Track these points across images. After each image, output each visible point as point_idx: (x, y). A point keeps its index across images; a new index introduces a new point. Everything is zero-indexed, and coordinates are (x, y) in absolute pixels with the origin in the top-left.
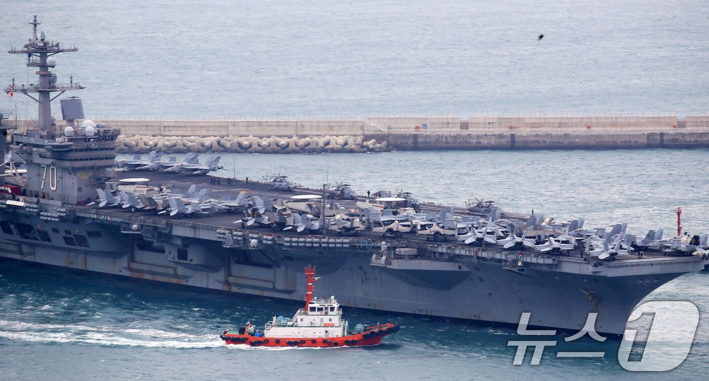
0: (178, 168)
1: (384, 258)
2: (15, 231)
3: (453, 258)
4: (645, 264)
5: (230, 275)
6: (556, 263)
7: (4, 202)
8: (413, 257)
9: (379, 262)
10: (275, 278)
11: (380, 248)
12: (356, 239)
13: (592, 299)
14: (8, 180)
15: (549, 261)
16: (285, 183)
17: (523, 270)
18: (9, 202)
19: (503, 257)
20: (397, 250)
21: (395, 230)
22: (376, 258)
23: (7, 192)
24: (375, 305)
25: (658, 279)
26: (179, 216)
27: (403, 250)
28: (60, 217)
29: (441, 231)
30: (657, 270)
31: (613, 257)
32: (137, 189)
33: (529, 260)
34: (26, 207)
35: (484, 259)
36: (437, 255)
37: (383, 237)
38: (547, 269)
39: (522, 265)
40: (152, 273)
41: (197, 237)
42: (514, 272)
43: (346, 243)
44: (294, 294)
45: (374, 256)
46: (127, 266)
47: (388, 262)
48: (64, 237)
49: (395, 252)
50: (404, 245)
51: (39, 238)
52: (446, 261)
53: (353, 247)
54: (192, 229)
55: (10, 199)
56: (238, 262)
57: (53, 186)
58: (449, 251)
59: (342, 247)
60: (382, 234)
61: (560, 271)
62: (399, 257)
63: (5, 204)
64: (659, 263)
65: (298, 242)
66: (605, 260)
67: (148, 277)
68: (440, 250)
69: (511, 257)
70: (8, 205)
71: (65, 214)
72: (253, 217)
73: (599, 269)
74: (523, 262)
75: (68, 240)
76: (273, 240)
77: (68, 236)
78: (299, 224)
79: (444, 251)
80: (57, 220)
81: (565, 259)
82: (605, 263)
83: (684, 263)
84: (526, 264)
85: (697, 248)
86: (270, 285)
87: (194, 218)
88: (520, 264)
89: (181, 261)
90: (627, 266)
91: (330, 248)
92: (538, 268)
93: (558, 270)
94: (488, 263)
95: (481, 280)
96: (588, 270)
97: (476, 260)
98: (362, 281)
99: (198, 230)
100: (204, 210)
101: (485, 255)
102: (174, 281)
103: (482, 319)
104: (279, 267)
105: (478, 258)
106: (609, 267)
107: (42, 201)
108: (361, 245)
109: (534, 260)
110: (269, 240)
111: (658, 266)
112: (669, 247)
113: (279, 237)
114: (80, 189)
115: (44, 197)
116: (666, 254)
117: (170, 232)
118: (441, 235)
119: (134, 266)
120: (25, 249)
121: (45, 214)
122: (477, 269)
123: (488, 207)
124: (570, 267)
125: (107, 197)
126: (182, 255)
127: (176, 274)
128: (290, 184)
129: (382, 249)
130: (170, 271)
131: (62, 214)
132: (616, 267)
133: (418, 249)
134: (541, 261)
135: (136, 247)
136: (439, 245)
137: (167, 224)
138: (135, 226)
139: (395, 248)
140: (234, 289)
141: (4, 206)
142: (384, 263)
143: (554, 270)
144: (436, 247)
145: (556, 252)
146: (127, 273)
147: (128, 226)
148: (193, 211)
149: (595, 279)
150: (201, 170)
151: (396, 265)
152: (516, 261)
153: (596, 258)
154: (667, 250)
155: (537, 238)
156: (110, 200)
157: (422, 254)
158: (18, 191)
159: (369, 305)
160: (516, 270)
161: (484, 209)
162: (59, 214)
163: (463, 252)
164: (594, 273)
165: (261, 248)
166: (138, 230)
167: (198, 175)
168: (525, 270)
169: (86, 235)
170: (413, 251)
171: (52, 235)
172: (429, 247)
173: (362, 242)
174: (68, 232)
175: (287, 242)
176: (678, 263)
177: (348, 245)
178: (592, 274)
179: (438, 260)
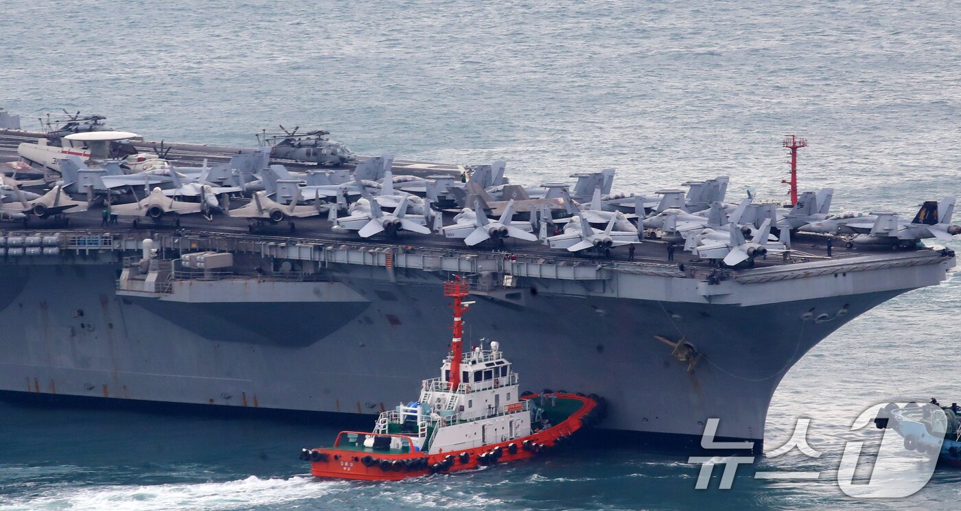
1: (152, 277)
3: (324, 273)
4: (821, 274)
6: (604, 276)
8: (221, 273)
9: (138, 286)
11: (140, 252)
12: (71, 235)
13: (687, 359)
15: (588, 273)
17: (517, 297)
19: (466, 267)
20: (184, 256)
21: (164, 209)
22: (131, 279)
24: (105, 387)
25: (846, 306)
27: (200, 256)
29: (285, 209)
30: (846, 286)
31: (756, 258)
33: (534, 271)
35: (408, 272)
36: (286, 267)
37: (137, 227)
38: (578, 291)
39: (514, 285)
42: (500, 303)
43: (51, 246)
45: (125, 274)
47: (162, 286)
49: (178, 264)
50: (194, 246)
52: (308, 279)
53: (67, 254)
58: (319, 257)
59: (41, 255)
60: (131, 222)
61: (614, 295)
62: (192, 274)
64: (852, 270)
66: (739, 267)
68: (293, 254)
69: (486, 267)
74: (517, 278)
79: (306, 255)
81: (626, 267)
82: (737, 273)
83: (905, 266)
84: (521, 281)
85: (932, 230)
88: (508, 281)
90: (783, 279)
92: (552, 290)
93: (608, 294)
94: (420, 280)
95: (394, 320)
96: (697, 290)
97: (391, 277)
98: (73, 334)
101: (414, 262)
105: (397, 270)
106: (744, 283)
108: (87, 248)
109: (549, 272)
112: (863, 231)
116: (852, 248)
118: (285, 217)
122: (386, 296)
123: (315, 146)
124: (639, 286)
129: (146, 256)
132: (759, 282)
133: (232, 253)
134: (566, 273)
136: (293, 243)
139: (178, 254)
142: (153, 289)
143: (598, 292)
144: (282, 247)
145: (603, 252)
149: (702, 312)
151: (184, 292)
152: (496, 276)
153: (717, 263)
157: (244, 264)
159: (91, 389)
160: (500, 295)
161: (304, 150)
163: (356, 258)
164: (709, 298)
168: (523, 296)
170: (224, 259)
172: (266, 248)
173: (91, 240)
176: (891, 267)
177: (55, 250)
178: (705, 301)
179: (282, 277)
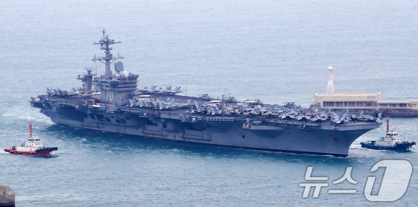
0: (163, 92)
1: (248, 125)
2: (96, 118)
3: (277, 125)
4: (356, 126)
5: (184, 134)
6: (319, 125)
7: (91, 105)
8: (260, 125)
9: (246, 127)
10: (203, 135)
11: (246, 121)
12: (236, 118)
13: (334, 140)
14: (93, 97)
15: (316, 125)
16: (207, 97)
17: (305, 129)
18: (94, 106)
19: (298, 124)
20: (254, 121)
21: (252, 113)
22: (245, 125)
23: (93, 102)
24: (245, 145)
25: (361, 131)
26: (163, 110)
27: (256, 121)
28: (114, 111)
29: (272, 114)
30: (361, 128)
31: (342, 122)
32: (146, 99)
33: (308, 124)
34: (101, 107)
35: (290, 124)
36: (270, 123)
37: (248, 117)
38: (315, 128)
40: (153, 134)
41: (171, 118)
42: (302, 130)
43: (232, 119)
44: (211, 141)
45: (244, 124)
46: (142, 132)
47: (250, 127)
48: (116, 120)
49: (252, 123)
51: (106, 121)
52: (274, 126)
53: (235, 121)
54: (168, 115)
55: (94, 104)
56: (188, 129)
57: (111, 99)
58: (275, 122)
59: (230, 121)
60: (247, 116)
62: (255, 124)
63: (92, 106)
64: (362, 125)
65: (212, 119)
66: (340, 124)
67: (151, 136)
68: (271, 121)
69: (301, 124)
70: (93, 107)
71: (116, 110)
72: (194, 109)
73: (337, 127)
74: (306, 125)
75: (118, 121)
76: (202, 118)
77: (118, 119)
78: (213, 112)
79: (273, 122)
80: (113, 112)
81: (322, 124)
82: (339, 125)
83: (371, 125)
84: (307, 126)
85: (377, 119)
86: (201, 138)
87: (169, 110)
88: (304, 126)
89: (164, 129)
90: (348, 126)
91: (225, 121)
92: (312, 128)
93: (320, 129)
94: (291, 126)
95: (289, 133)
96: (333, 128)
97: (286, 125)
98: (239, 135)
99: (171, 115)
100: (173, 107)
101: (290, 123)
102: (162, 137)
103: (289, 150)
104: (204, 130)
105: (287, 124)
106: (341, 127)
107: (107, 105)
108: (239, 120)
109: (310, 125)
110: (201, 119)
111: (361, 126)
112: (366, 119)
113: (204, 117)
114: (122, 100)
115: (108, 103)
116: (364, 121)
117: (159, 116)
118: (272, 115)
119: (145, 131)
120: (100, 125)
121: (108, 110)
122: (287, 129)
123: (292, 105)
124: (325, 127)
125: (134, 102)
126: (165, 126)
127: (162, 134)
128: (209, 97)
129: (247, 121)
130: (160, 133)
131: (115, 110)
132: (344, 127)
133: (262, 121)
134: (313, 125)
135: (146, 124)
136: (271, 119)
137: (158, 113)
138: (145, 114)
139: (252, 121)
140: (186, 140)
141: (92, 107)
142: (248, 127)
143: (318, 128)
145: (319, 121)
146: (142, 135)
147: (142, 114)
148: (169, 108)
150: (173, 92)
151: (253, 128)
152: (302, 125)
153: (335, 123)
154: (365, 120)
155: (311, 116)
156: (135, 104)
157: (264, 123)
158: (97, 101)
159: (242, 145)
160: (302, 129)
161: (290, 106)
162: (114, 110)
163: (281, 122)
164: (335, 129)
165: (197, 122)
166: (146, 116)
167: (171, 95)
168: (307, 129)
169: (125, 119)
170: (260, 122)
171: (111, 119)
172: (267, 120)
173: (239, 119)
174: (118, 118)
175: (208, 119)
176: (369, 125)
177: (233, 120)
178: (334, 130)
179: (271, 125)
